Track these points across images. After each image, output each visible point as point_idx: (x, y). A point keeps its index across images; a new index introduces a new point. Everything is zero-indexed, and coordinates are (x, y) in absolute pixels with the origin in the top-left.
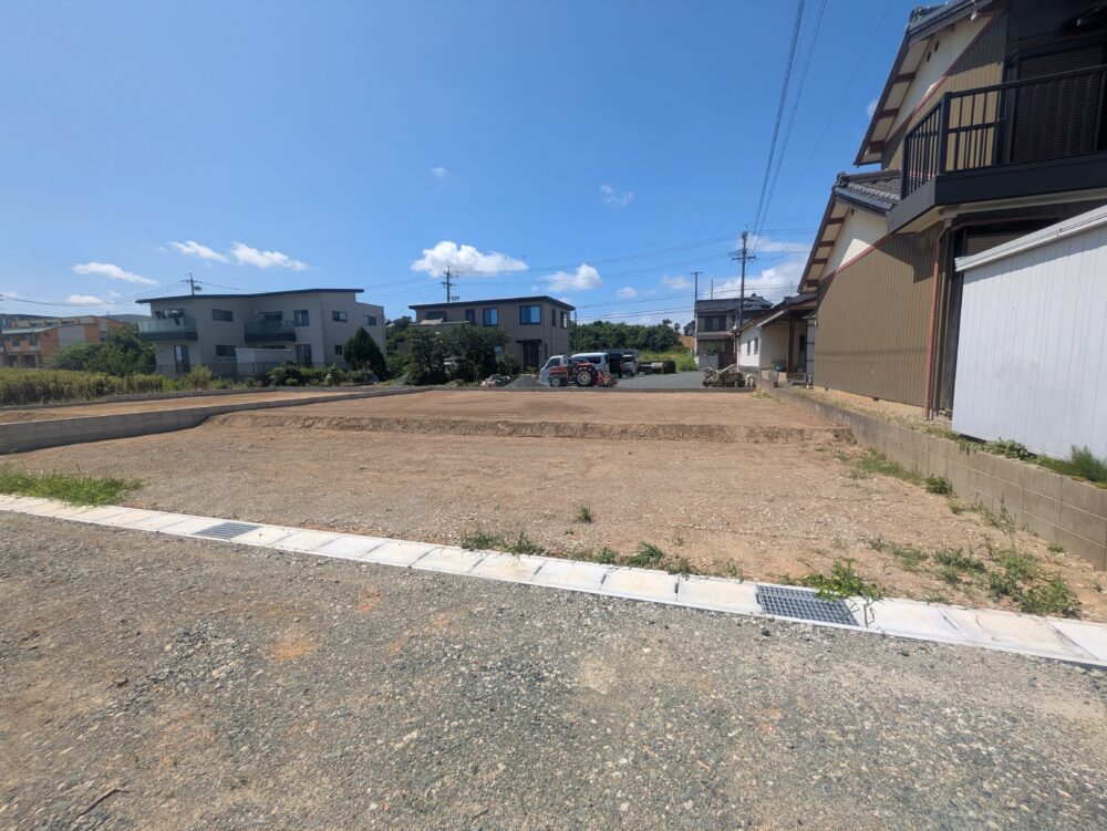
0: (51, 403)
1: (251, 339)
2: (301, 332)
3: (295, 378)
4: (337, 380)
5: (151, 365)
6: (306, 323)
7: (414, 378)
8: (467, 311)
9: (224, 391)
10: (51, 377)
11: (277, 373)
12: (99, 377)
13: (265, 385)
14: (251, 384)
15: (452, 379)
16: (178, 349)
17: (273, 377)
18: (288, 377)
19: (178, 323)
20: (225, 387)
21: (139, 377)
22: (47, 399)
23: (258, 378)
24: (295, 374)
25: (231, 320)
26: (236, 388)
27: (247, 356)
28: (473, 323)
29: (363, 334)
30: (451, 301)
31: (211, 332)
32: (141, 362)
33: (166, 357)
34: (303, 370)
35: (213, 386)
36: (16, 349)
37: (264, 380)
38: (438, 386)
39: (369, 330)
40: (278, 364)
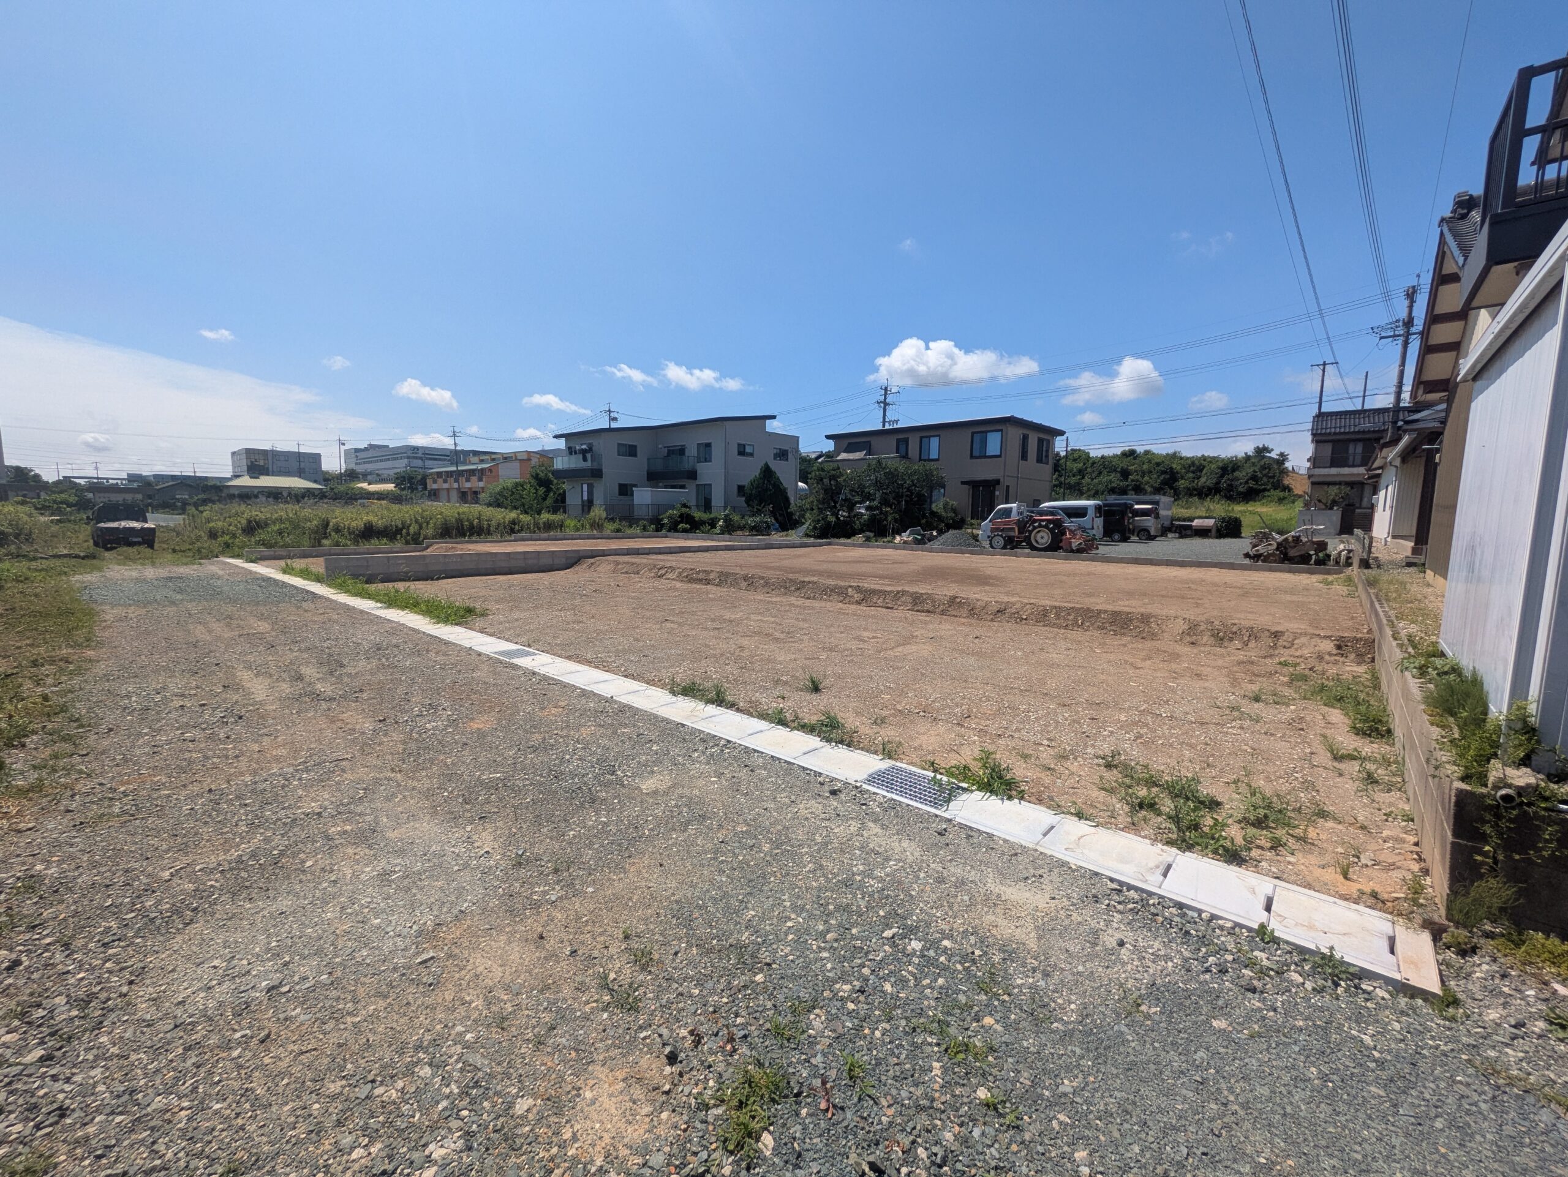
0: (474, 539)
1: (654, 477)
2: (703, 469)
3: (687, 524)
4: (730, 528)
5: (560, 504)
6: (708, 459)
7: (815, 528)
8: (898, 441)
9: (618, 534)
10: (476, 514)
11: (670, 517)
12: (513, 515)
13: (657, 530)
14: (644, 529)
15: (861, 531)
16: (585, 487)
17: (666, 521)
18: (681, 522)
19: (585, 459)
20: (618, 530)
21: (545, 516)
22: (471, 535)
23: (651, 522)
24: (686, 518)
25: (635, 456)
26: (629, 532)
27: (644, 496)
28: (905, 456)
29: (767, 472)
30: (887, 427)
31: (616, 469)
32: (549, 502)
33: (575, 496)
34: (698, 515)
35: (609, 527)
36: (468, 485)
37: (657, 524)
38: (842, 540)
39: (776, 466)
40: (672, 507)
